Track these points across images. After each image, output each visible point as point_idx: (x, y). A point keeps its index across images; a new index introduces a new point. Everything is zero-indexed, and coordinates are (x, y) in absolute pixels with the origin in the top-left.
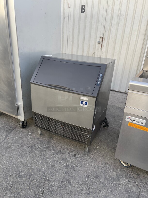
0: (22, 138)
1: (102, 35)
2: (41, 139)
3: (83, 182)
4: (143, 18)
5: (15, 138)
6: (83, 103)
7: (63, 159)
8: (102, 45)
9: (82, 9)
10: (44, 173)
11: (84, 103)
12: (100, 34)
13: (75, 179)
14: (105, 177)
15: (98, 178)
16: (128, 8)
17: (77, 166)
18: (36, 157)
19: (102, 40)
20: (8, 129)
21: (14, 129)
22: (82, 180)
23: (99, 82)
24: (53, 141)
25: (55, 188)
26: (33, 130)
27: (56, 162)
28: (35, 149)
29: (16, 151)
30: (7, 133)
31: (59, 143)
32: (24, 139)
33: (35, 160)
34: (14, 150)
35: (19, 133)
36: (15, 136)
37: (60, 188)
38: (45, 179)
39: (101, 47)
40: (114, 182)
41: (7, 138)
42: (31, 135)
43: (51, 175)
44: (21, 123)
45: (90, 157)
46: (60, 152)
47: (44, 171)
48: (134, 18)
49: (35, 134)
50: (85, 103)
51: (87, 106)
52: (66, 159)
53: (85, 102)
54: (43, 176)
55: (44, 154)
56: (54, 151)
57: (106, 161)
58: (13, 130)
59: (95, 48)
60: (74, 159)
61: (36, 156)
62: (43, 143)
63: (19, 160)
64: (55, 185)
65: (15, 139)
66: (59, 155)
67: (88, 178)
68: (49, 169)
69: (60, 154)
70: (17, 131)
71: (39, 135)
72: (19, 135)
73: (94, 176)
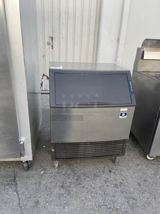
0: (40, 183)
3: (141, 192)
5: (31, 188)
7: (105, 182)
10: (106, 206)
11: (123, 114)
13: (134, 193)
14: (150, 177)
15: (146, 181)
17: (123, 180)
18: (80, 194)
19: (52, 41)
20: (7, 181)
21: (15, 178)
22: (139, 190)
23: (132, 90)
24: (76, 167)
25: (129, 212)
26: (41, 167)
27: (104, 188)
28: (69, 187)
29: (51, 201)
30: (12, 187)
31: (84, 167)
32: (43, 182)
33: (82, 198)
34: (47, 202)
35: (28, 178)
36: (28, 185)
37: (133, 209)
38: (113, 210)
39: (52, 48)
40: (158, 177)
41: (20, 193)
42: (45, 173)
43: (114, 203)
45: (123, 166)
46: (95, 176)
47: (103, 203)
48: (82, 17)
49: (49, 170)
52: (107, 179)
54: (108, 208)
55: (83, 187)
56: (89, 177)
57: (136, 163)
59: (45, 49)
60: (114, 176)
61: (78, 194)
62: (68, 175)
63: (66, 210)
64: (126, 210)
65: (33, 188)
66: (98, 179)
67: (141, 186)
68: (105, 199)
69: (97, 178)
70: (21, 177)
71: (55, 169)
72: (31, 181)
73: (142, 181)
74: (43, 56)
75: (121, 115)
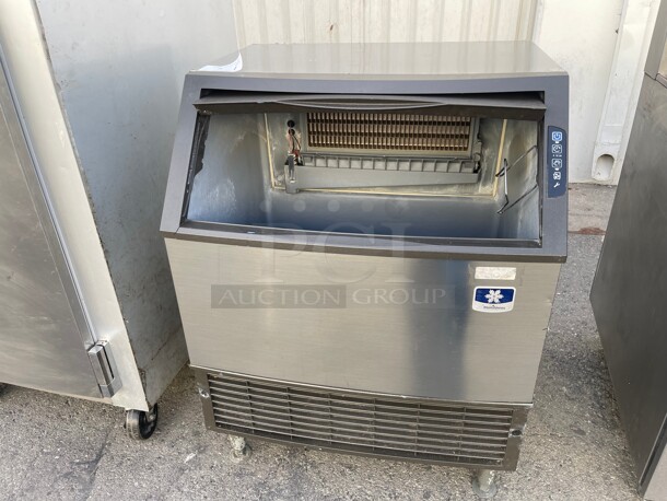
2: (252, 474)
6: (487, 296)
11: (494, 296)
20: (72, 463)
21: (99, 456)
23: (557, 176)
24: (313, 465)
26: (197, 434)
30: (72, 490)
31: (343, 473)
35: (135, 467)
44: (133, 421)
49: (215, 455)
50: (501, 297)
51: (508, 306)
53: (503, 292)
58: (97, 461)
62: (270, 493)
70: (117, 460)
71: (236, 456)
72: (136, 484)
74: (331, 28)
75: (482, 296)
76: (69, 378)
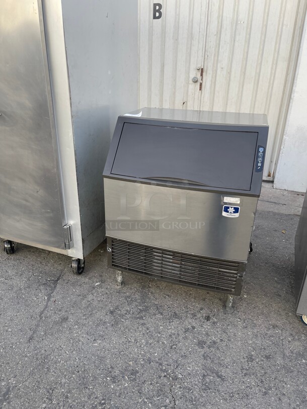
0: (85, 297)
1: (200, 66)
2: (124, 293)
3: (245, 372)
4: (284, 27)
5: (69, 299)
7: (187, 330)
8: (201, 85)
9: (155, 11)
10: (161, 364)
11: (231, 210)
12: (196, 62)
13: (227, 368)
14: (284, 355)
15: (270, 358)
16: (251, 7)
17: (221, 340)
18: (131, 332)
19: (202, 75)
20: (46, 280)
22: (242, 367)
23: (259, 165)
24: (152, 293)
25: (195, 392)
26: (101, 276)
27: (176, 338)
28: (122, 316)
29: (84, 325)
30: (47, 289)
31: (165, 298)
32: (90, 297)
33: (130, 338)
34: (77, 323)
35: (73, 285)
36: (68, 294)
37: (205, 390)
38: (168, 376)
39: (201, 89)
40: (304, 361)
41: (52, 299)
42: (100, 286)
43: (177, 367)
44: (75, 265)
45: (240, 318)
46: (175, 315)
47: (159, 359)
49: (109, 284)
50: (234, 210)
51: (237, 215)
52: (194, 328)
54: (161, 370)
55: (143, 324)
56: (162, 314)
57: (273, 322)
58: (57, 280)
59: (188, 91)
60: (209, 327)
61: (129, 330)
62: (131, 300)
63: (96, 345)
64: (192, 386)
65: (71, 300)
66: (176, 322)
67: (252, 362)
68: (167, 354)
69: (177, 319)
70: (66, 281)
71: (118, 285)
72: (74, 290)
73: (262, 356)
74: (184, 103)
75: (226, 210)
76: (53, 239)
